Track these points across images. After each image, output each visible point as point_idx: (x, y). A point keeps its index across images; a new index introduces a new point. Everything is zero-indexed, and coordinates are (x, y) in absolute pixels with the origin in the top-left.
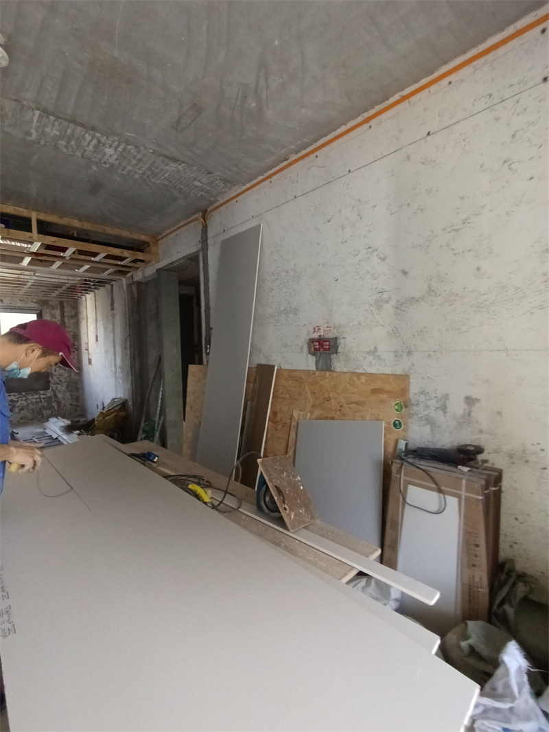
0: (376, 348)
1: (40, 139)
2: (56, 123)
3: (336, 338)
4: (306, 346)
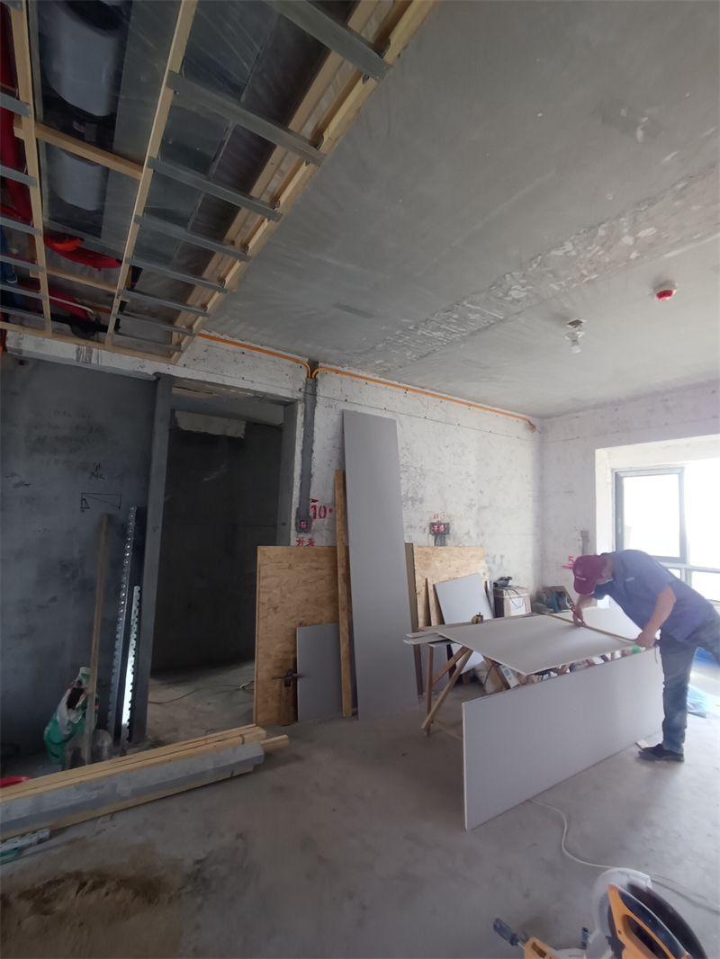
0: (469, 532)
3: (448, 524)
4: (428, 528)
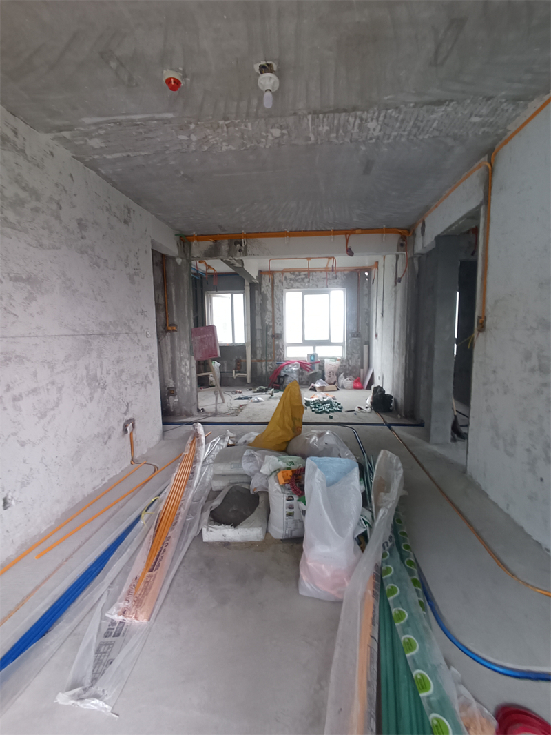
1: (317, 140)
2: (325, 119)
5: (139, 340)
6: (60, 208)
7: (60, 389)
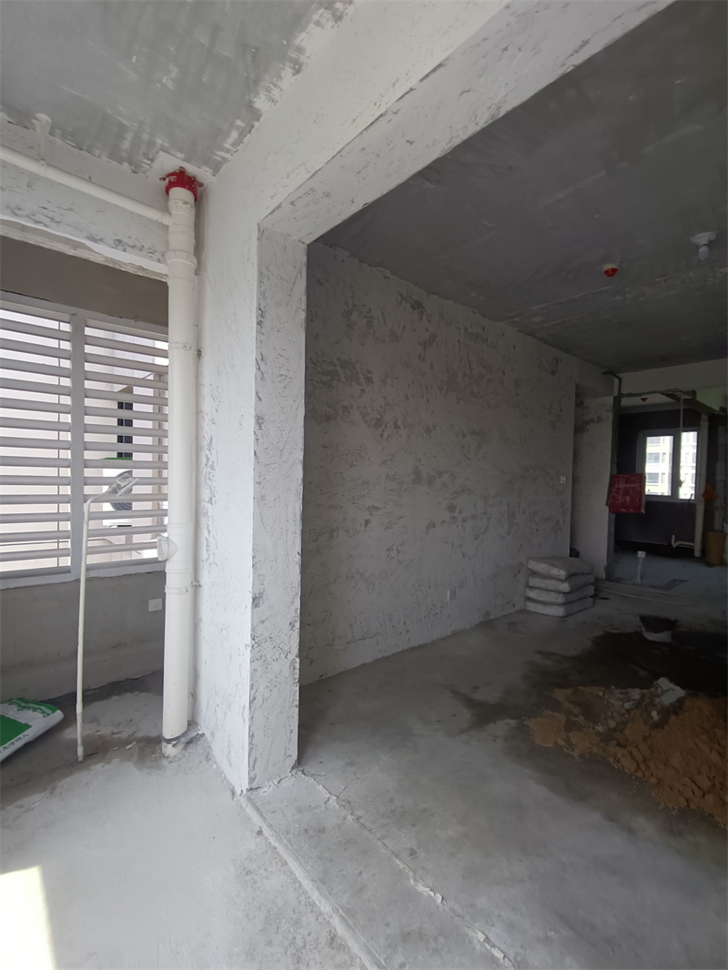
5: (554, 485)
6: (504, 374)
7: (489, 519)
